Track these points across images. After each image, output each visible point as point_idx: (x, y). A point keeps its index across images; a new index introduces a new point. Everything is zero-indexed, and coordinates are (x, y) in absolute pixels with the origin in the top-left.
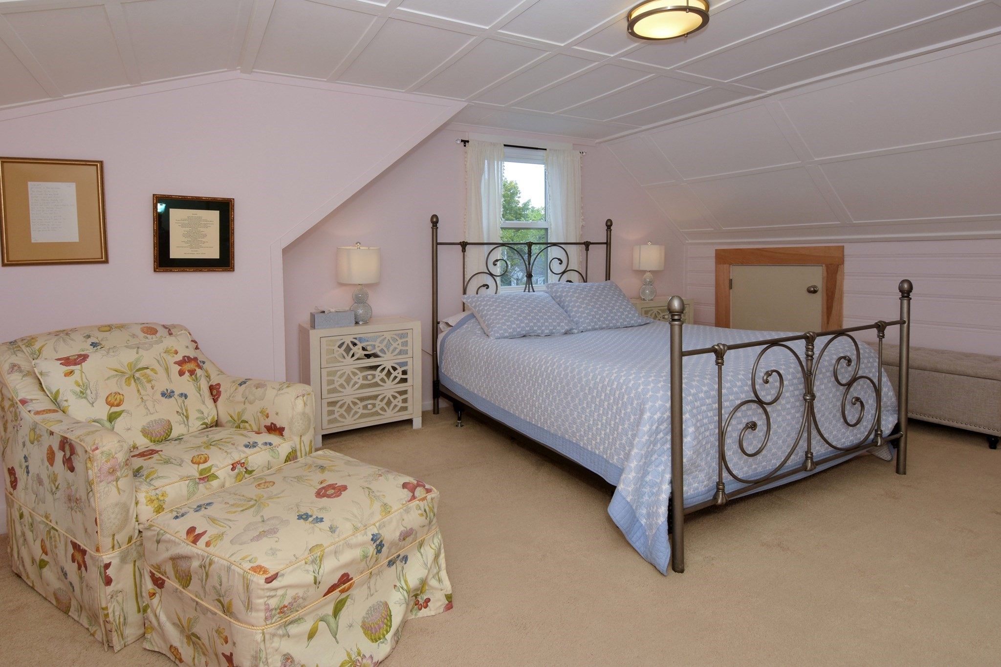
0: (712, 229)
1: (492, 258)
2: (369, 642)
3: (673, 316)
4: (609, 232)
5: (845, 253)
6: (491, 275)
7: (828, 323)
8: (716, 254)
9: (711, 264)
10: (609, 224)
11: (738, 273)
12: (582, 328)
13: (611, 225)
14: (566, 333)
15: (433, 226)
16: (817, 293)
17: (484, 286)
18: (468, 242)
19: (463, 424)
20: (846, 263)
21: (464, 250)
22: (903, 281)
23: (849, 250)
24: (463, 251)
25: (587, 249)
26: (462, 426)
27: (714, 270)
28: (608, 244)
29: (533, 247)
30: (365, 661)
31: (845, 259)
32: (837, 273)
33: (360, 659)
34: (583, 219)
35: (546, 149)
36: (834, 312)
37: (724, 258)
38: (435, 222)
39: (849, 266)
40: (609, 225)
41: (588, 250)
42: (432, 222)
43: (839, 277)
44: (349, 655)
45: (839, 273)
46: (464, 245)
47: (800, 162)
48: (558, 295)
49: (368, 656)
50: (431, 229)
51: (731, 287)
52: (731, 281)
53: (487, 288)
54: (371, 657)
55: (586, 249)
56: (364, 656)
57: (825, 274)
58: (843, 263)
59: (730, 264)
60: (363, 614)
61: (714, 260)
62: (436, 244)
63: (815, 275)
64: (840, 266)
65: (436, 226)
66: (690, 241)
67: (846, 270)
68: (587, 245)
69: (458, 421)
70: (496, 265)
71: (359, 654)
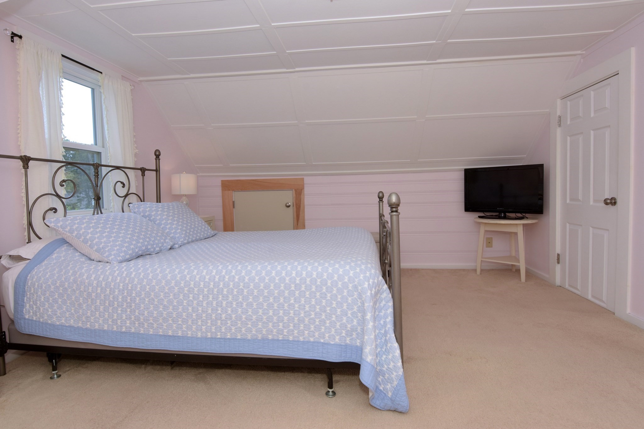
0: (222, 165)
1: (59, 179)
3: (392, 208)
4: (158, 160)
5: (305, 183)
6: (58, 196)
7: (297, 225)
8: (222, 184)
9: (218, 191)
10: (157, 153)
11: (238, 196)
12: (180, 242)
13: (160, 155)
14: (170, 249)
16: (290, 207)
17: (51, 209)
18: (32, 157)
19: (59, 373)
20: (305, 188)
21: (26, 166)
22: (381, 192)
23: (307, 180)
24: (24, 167)
25: (143, 175)
26: (59, 376)
27: (221, 195)
28: (157, 171)
31: (305, 186)
32: (301, 194)
34: (136, 147)
35: (101, 73)
36: (301, 218)
37: (227, 186)
39: (307, 190)
40: (157, 155)
43: (302, 196)
45: (302, 194)
46: (26, 160)
47: (297, 122)
48: (146, 214)
51: (234, 207)
52: (233, 202)
53: (55, 212)
57: (294, 195)
58: (304, 189)
59: (233, 190)
61: (221, 188)
63: (288, 196)
64: (302, 190)
66: (201, 174)
67: (305, 193)
68: (143, 170)
69: (53, 372)
70: (62, 186)
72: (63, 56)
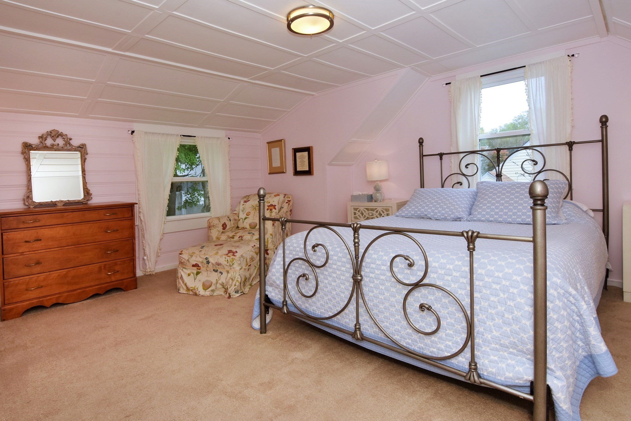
1: (464, 163)
2: (202, 289)
6: (464, 175)
13: (607, 121)
15: (420, 145)
17: (458, 183)
18: (444, 153)
21: (441, 159)
28: (604, 141)
29: (502, 152)
30: (197, 291)
33: (196, 289)
35: (525, 66)
38: (421, 142)
40: (604, 121)
41: (572, 150)
42: (419, 142)
44: (195, 287)
46: (441, 155)
49: (199, 291)
50: (419, 147)
53: (461, 185)
54: (199, 292)
55: (569, 149)
56: (198, 290)
60: (205, 280)
62: (422, 156)
65: (422, 145)
68: (570, 145)
70: (467, 168)
71: (197, 289)
72: (481, 76)
